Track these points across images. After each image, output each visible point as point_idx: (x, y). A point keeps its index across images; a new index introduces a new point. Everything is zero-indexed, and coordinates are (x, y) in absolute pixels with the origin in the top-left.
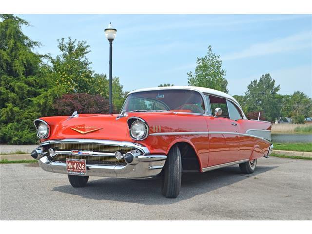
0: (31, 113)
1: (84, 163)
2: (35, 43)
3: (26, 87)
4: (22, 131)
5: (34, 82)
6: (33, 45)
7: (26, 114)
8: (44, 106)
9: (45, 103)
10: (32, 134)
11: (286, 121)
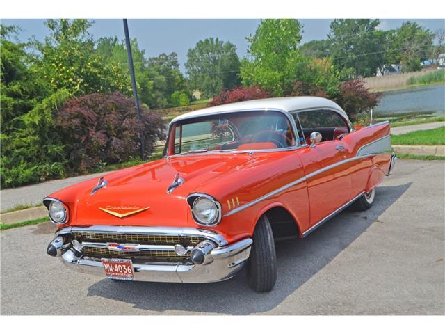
0: (24, 139)
1: (129, 264)
2: (10, 29)
3: (10, 102)
4: (16, 166)
5: (20, 91)
6: (8, 31)
7: (17, 141)
8: (41, 125)
9: (43, 121)
10: (32, 169)
11: (392, 70)
